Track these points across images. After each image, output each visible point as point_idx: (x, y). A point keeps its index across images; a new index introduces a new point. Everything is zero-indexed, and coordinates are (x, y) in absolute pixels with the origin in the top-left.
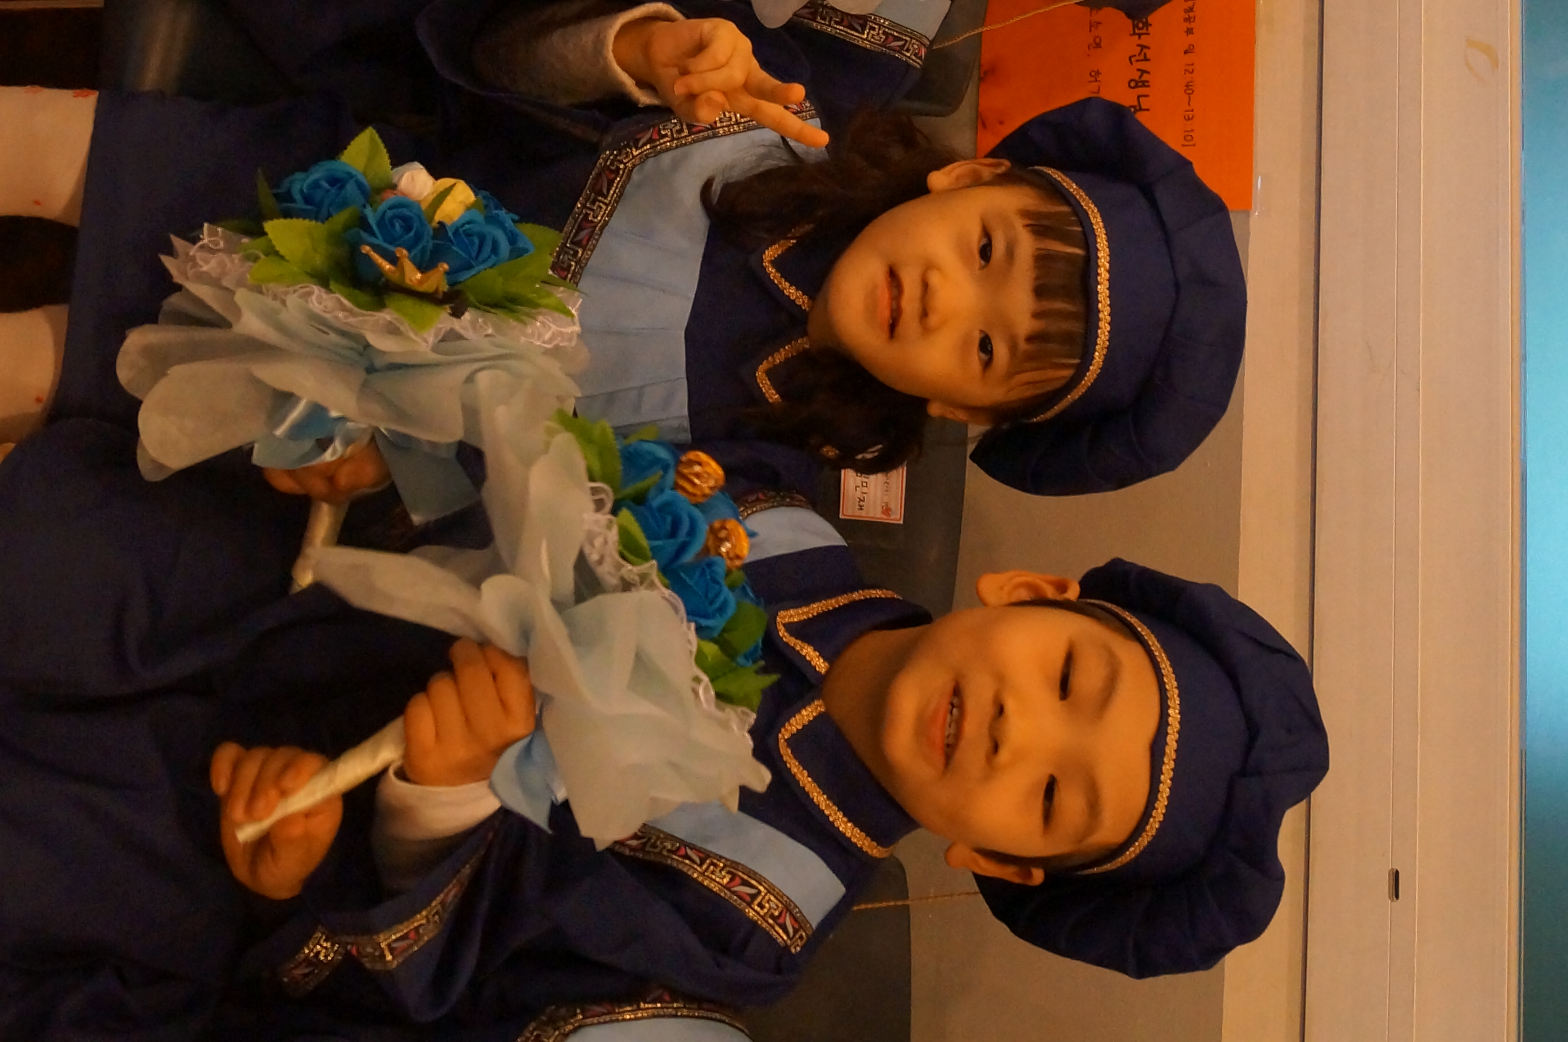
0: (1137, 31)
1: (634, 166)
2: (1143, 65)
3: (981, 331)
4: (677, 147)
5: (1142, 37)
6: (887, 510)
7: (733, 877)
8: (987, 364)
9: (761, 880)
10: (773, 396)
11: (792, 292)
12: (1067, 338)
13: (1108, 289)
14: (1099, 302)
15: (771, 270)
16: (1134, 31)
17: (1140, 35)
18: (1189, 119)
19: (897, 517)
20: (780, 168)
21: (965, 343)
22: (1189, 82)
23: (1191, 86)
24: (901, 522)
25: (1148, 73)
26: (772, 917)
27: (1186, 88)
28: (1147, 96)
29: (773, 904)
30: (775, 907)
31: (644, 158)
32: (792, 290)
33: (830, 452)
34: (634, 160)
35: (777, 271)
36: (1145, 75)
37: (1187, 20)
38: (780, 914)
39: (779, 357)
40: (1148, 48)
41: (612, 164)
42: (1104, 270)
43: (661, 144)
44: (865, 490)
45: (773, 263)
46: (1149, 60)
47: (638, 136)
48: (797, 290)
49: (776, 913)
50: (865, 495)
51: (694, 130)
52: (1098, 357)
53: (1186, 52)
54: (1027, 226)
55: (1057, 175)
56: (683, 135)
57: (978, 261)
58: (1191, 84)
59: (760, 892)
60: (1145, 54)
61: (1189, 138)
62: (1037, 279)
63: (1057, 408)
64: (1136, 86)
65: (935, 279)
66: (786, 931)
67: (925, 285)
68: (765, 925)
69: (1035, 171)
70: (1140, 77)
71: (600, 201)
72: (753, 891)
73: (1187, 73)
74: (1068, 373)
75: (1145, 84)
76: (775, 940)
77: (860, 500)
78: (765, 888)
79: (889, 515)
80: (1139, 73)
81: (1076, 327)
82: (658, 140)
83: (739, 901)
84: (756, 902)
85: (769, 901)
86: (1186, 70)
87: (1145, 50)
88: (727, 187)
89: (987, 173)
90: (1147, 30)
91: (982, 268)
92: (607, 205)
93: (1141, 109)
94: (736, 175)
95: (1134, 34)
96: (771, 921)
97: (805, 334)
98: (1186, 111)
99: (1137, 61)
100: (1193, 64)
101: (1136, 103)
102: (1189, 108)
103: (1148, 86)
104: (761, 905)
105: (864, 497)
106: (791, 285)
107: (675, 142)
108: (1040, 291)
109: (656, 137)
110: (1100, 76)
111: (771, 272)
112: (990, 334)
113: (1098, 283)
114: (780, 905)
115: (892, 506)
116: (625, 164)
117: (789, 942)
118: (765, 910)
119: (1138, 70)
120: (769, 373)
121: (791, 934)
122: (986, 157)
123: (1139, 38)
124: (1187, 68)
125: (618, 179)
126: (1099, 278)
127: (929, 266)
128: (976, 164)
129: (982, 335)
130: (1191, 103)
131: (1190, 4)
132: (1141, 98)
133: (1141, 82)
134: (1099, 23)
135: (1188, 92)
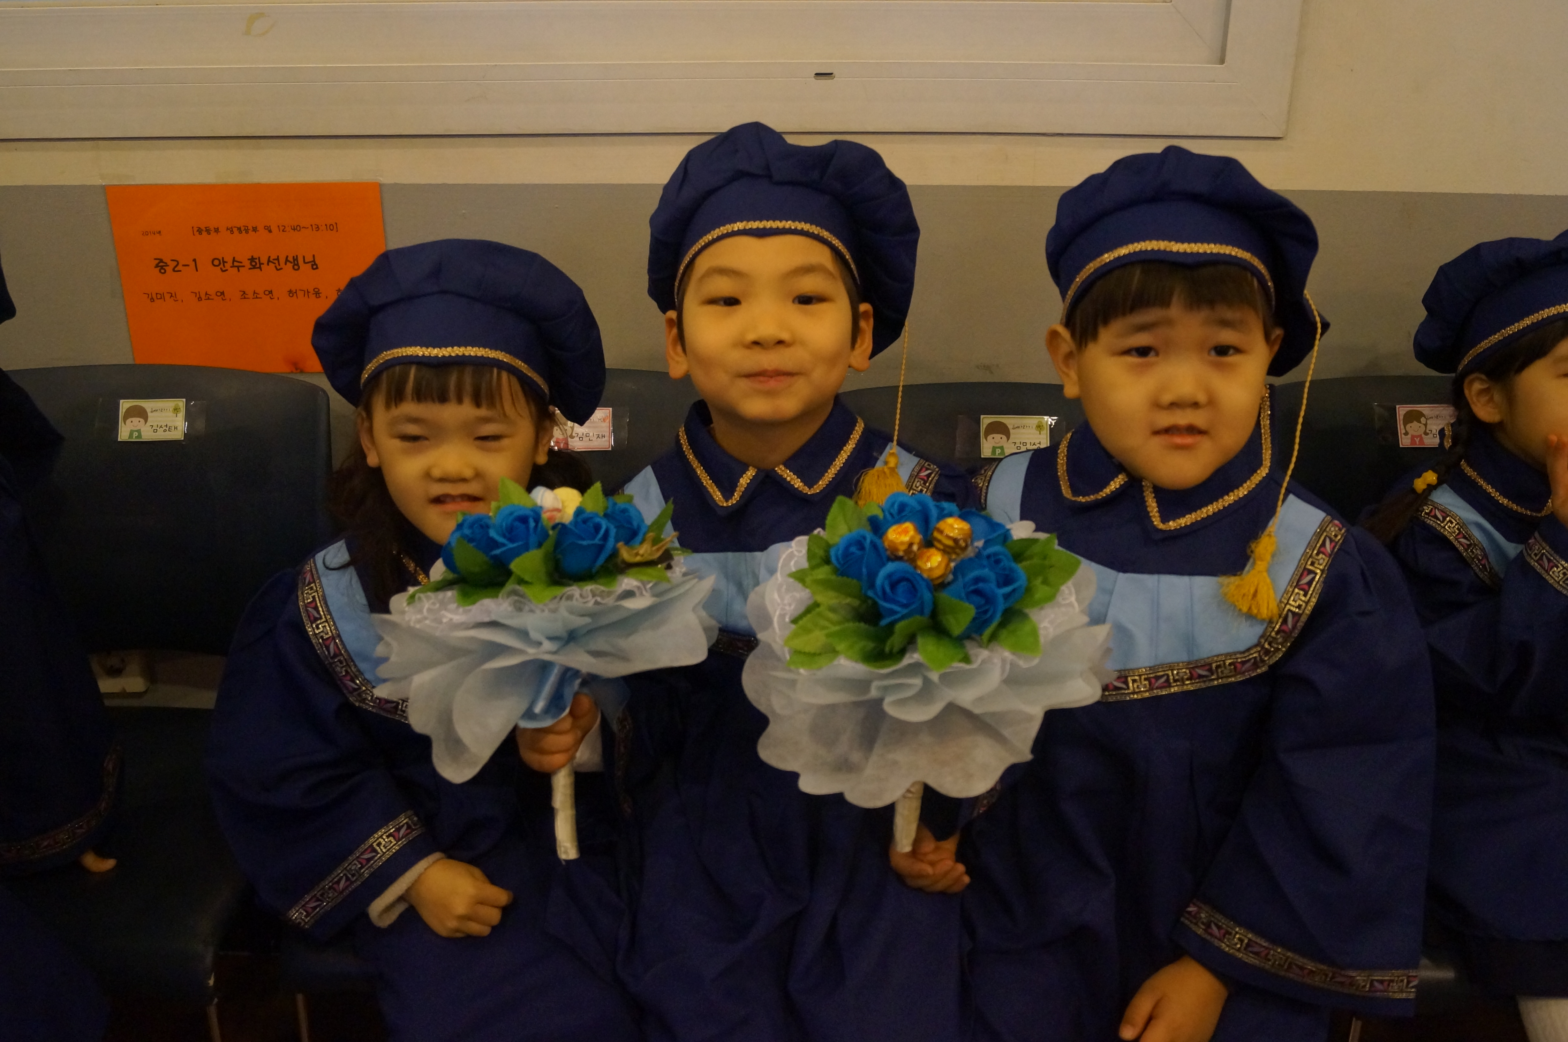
0: (258, 265)
2: (282, 261)
5: (261, 262)
16: (258, 268)
18: (318, 227)
23: (294, 226)
25: (287, 256)
27: (296, 230)
28: (304, 257)
36: (288, 259)
37: (247, 231)
40: (269, 257)
46: (278, 256)
53: (270, 231)
58: (293, 228)
60: (273, 260)
61: (331, 226)
64: (298, 265)
70: (291, 263)
73: (285, 230)
75: (295, 259)
80: (288, 263)
86: (283, 231)
87: (271, 259)
90: (256, 259)
93: (314, 261)
95: (260, 268)
98: (313, 230)
99: (279, 265)
100: (279, 226)
101: (310, 265)
102: (310, 228)
103: (297, 256)
110: (292, 290)
119: (286, 264)
124: (281, 231)
130: (307, 227)
131: (235, 230)
132: (306, 261)
133: (294, 261)
134: (254, 293)
135: (298, 229)
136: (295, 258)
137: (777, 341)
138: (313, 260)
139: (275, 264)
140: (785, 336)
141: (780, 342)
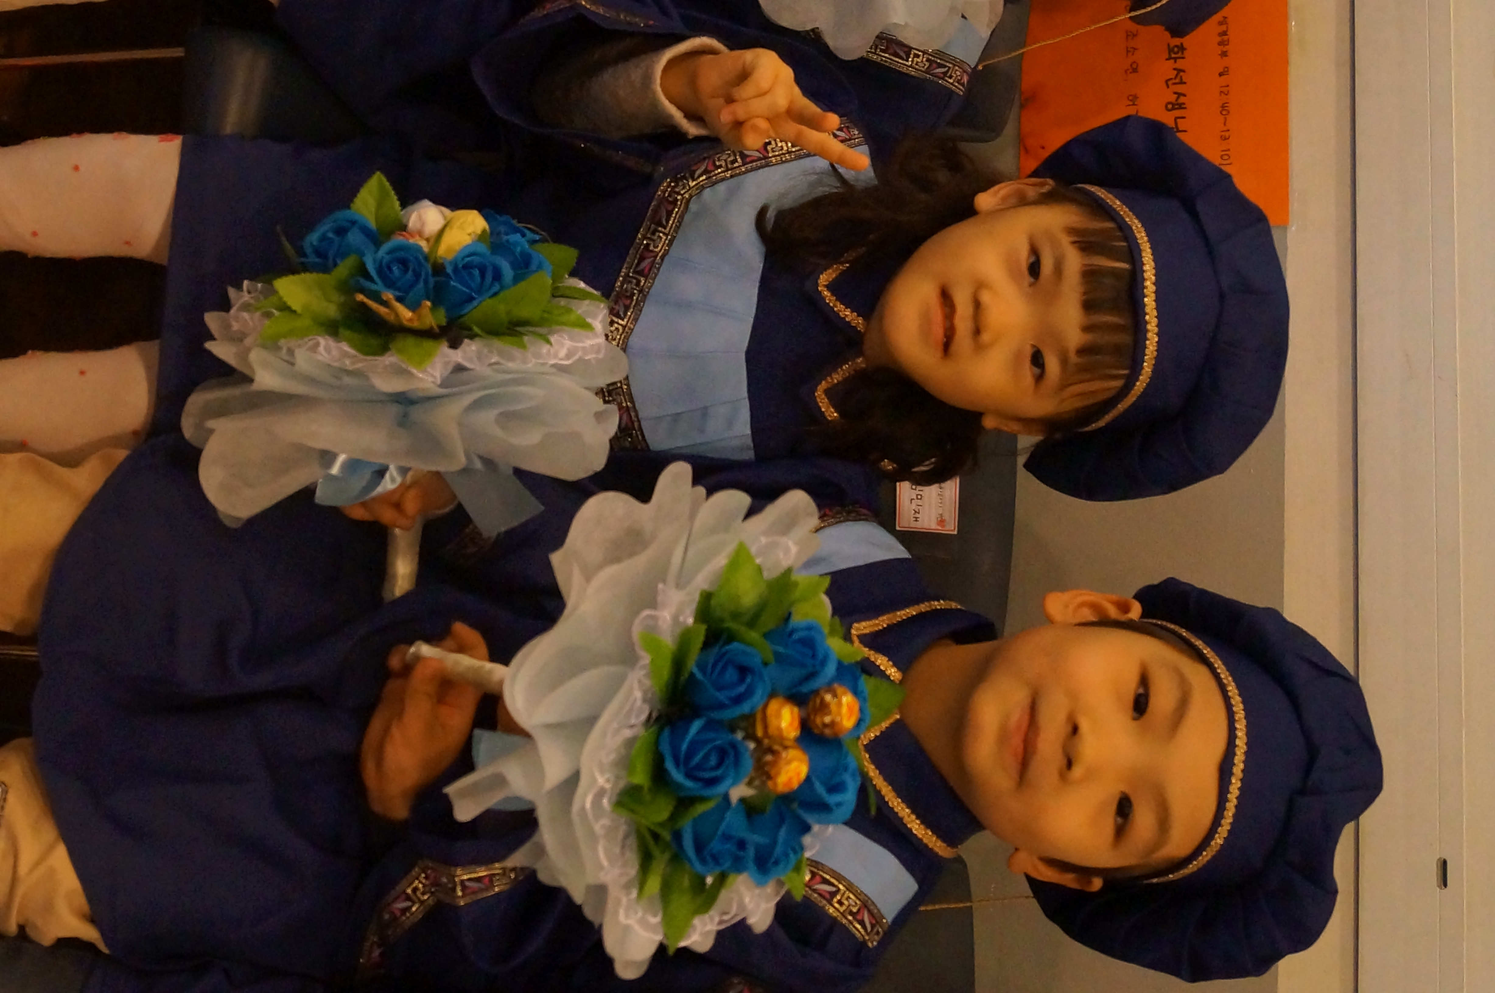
0: (1173, 56)
1: (691, 196)
2: (1180, 89)
3: (1033, 346)
4: (732, 176)
5: (1178, 60)
6: (941, 522)
7: (813, 875)
8: (1039, 378)
9: (840, 878)
10: (832, 414)
11: (847, 314)
12: (1117, 349)
13: (1155, 301)
14: (1146, 314)
15: (826, 293)
16: (1169, 54)
17: (1175, 59)
18: (1225, 139)
19: (951, 528)
20: (831, 195)
21: (1018, 356)
22: (1225, 103)
23: (1226, 107)
24: (956, 533)
25: (1185, 95)
26: (851, 913)
27: (1221, 109)
28: (1184, 118)
29: (852, 902)
30: (854, 904)
31: (702, 188)
32: (848, 312)
33: (888, 465)
34: (690, 192)
35: (833, 294)
36: (1181, 97)
37: (1220, 43)
38: (859, 910)
39: (837, 378)
40: (1184, 71)
41: (669, 195)
42: (1151, 283)
43: (716, 175)
44: (919, 502)
45: (828, 287)
46: (1185, 83)
47: (694, 168)
48: (852, 312)
49: (855, 910)
50: (919, 507)
51: (748, 160)
52: (1147, 367)
53: (1221, 75)
54: (1074, 243)
55: (1101, 193)
56: (736, 165)
57: (1028, 279)
58: (1226, 105)
59: (839, 890)
60: (1181, 77)
61: (1227, 157)
62: (1085, 293)
63: (1108, 418)
64: (1173, 109)
65: (986, 297)
66: (864, 927)
67: (977, 305)
68: (844, 921)
69: (1080, 189)
70: (1176, 100)
71: (661, 232)
72: (834, 889)
73: (1222, 94)
74: (1118, 383)
75: (1181, 106)
76: (853, 935)
77: (916, 512)
78: (844, 886)
79: (943, 526)
80: (1176, 96)
81: (1125, 339)
82: (714, 171)
83: (819, 899)
84: (835, 900)
85: (848, 898)
86: (1221, 92)
87: (1182, 74)
88: (781, 214)
89: (1032, 193)
90: (1182, 53)
91: (1031, 285)
92: (666, 235)
94: (788, 203)
95: (1170, 58)
96: (850, 918)
97: (861, 353)
98: (1222, 131)
99: (1174, 84)
100: (1228, 86)
101: (1174, 125)
102: (1225, 129)
103: (1185, 108)
104: (840, 903)
105: (919, 510)
106: (846, 308)
107: (730, 172)
108: (1089, 306)
109: (710, 168)
110: (1138, 99)
111: (827, 296)
112: (1041, 349)
113: (1145, 296)
114: (858, 902)
115: (946, 517)
116: (682, 195)
117: (867, 938)
118: (844, 908)
119: (1175, 93)
120: (827, 392)
121: (869, 929)
122: (1030, 176)
123: (1175, 62)
124: (1222, 89)
125: (676, 210)
126: (1145, 290)
127: (980, 285)
128: (1021, 184)
129: (1035, 349)
130: (1227, 124)
131: (1224, 28)
132: (1178, 120)
133: (1177, 104)
134: (1135, 49)
135: (1224, 113)
136: (1183, 106)
137: (1073, 760)
138: (1180, 129)
139: (1175, 78)
140: (1077, 772)
141: (1070, 764)
